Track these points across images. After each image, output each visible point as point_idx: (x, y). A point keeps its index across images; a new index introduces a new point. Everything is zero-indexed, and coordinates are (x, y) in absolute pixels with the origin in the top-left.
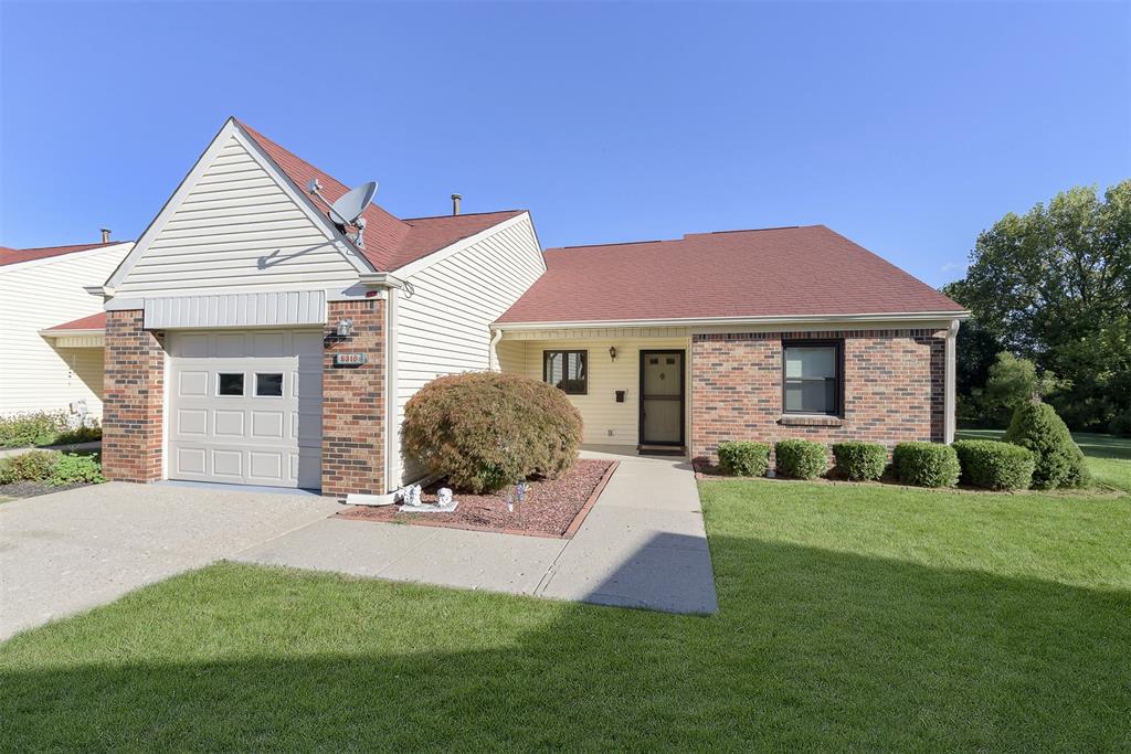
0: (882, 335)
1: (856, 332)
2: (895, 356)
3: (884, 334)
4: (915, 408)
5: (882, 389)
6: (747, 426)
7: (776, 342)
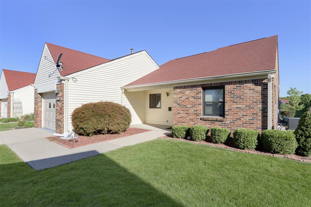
0: (240, 83)
1: (229, 82)
2: (245, 91)
3: (241, 82)
4: (254, 114)
5: (240, 106)
6: (190, 120)
7: (199, 88)
